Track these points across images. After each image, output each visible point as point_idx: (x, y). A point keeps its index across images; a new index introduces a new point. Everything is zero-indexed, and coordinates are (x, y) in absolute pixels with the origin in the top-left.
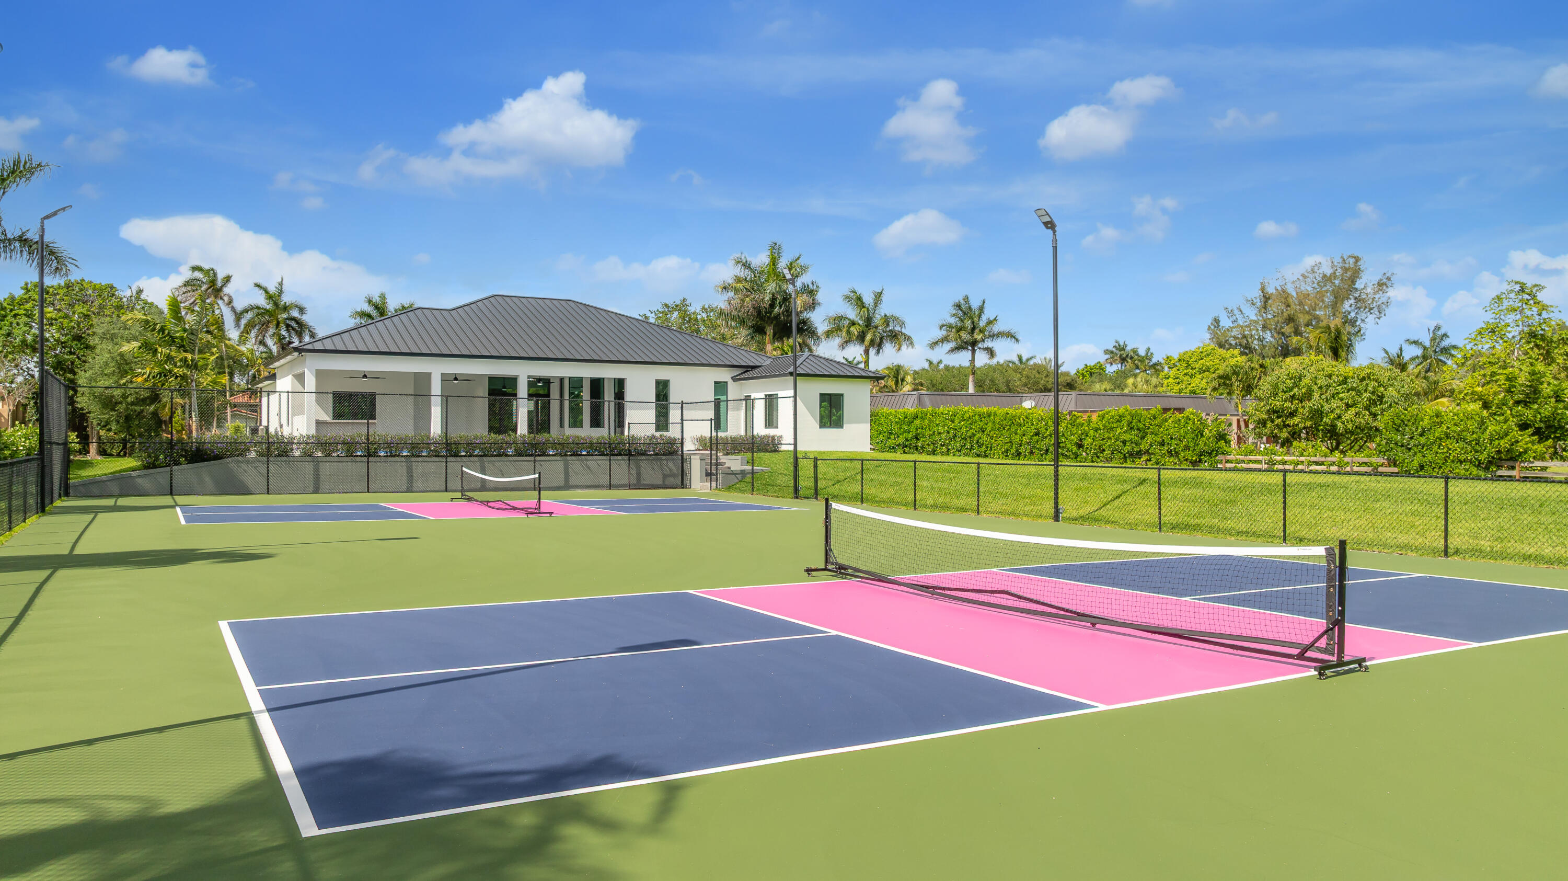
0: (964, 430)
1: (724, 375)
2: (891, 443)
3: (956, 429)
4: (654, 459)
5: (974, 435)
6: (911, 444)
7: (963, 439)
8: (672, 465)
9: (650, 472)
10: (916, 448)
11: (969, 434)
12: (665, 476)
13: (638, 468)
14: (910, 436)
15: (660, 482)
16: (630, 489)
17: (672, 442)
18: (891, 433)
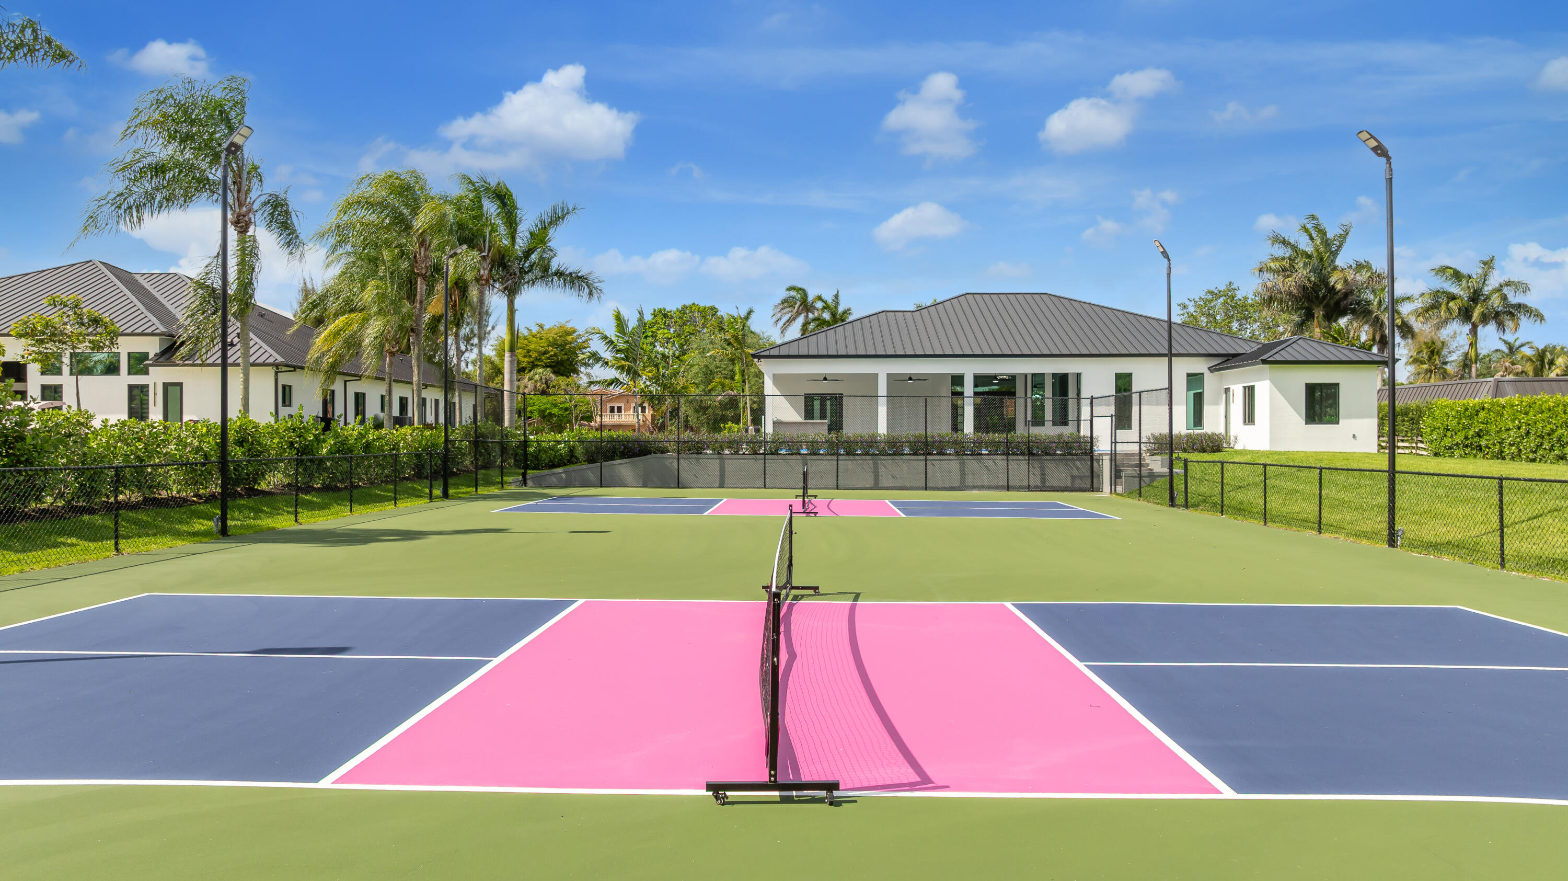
0: (1540, 425)
1: (1200, 366)
2: (1448, 442)
3: (1529, 425)
4: (1060, 459)
5: (1553, 431)
6: (1471, 443)
7: (1538, 436)
8: (1083, 467)
9: (1057, 473)
10: (1480, 448)
11: (1547, 429)
12: (1073, 478)
13: (1042, 469)
14: (1471, 433)
15: (1068, 484)
16: (1029, 491)
17: (1078, 440)
18: (1448, 430)
